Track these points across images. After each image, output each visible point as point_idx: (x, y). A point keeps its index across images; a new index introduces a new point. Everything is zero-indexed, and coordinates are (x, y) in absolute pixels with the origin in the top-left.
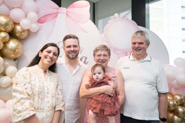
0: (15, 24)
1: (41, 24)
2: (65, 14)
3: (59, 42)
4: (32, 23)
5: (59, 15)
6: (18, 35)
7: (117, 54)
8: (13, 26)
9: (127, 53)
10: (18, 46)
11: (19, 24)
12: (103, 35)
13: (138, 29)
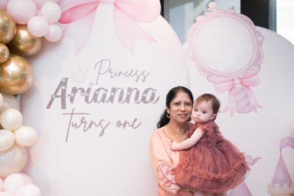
0: (18, 26)
1: (65, 25)
2: (113, 5)
3: (102, 61)
4: (49, 24)
5: (100, 6)
6: (21, 47)
7: (214, 82)
8: (14, 31)
9: (233, 80)
10: (24, 69)
11: (25, 26)
12: (186, 45)
13: (256, 32)
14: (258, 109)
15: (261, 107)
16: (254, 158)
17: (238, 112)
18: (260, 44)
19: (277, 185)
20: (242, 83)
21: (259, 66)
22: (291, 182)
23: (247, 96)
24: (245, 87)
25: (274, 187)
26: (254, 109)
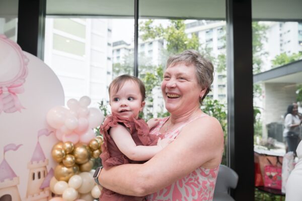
9: (1, 88)
13: (23, 56)
14: (22, 110)
15: (24, 108)
16: (17, 145)
17: (5, 112)
18: (26, 64)
19: (34, 162)
20: (9, 91)
21: (24, 79)
22: (45, 158)
23: (13, 100)
24: (12, 95)
25: (32, 163)
26: (18, 109)
